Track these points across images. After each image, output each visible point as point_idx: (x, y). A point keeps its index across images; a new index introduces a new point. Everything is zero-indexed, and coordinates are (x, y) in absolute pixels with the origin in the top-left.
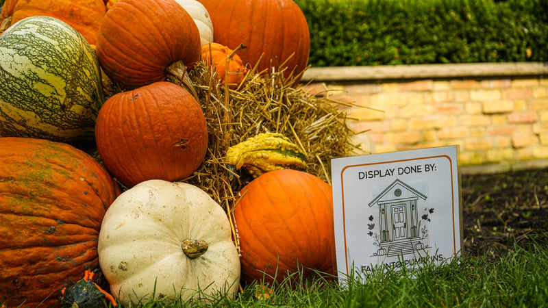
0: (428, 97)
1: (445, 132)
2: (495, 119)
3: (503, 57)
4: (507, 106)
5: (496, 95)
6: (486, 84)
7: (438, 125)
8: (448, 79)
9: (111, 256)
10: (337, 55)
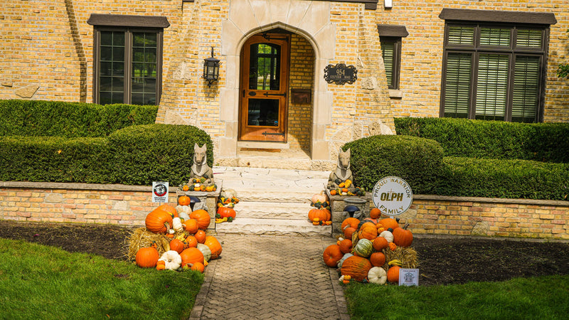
0: (516, 211)
1: (521, 224)
2: (545, 222)
3: (552, 197)
4: (551, 217)
5: (548, 212)
6: (543, 207)
7: (518, 221)
8: (526, 204)
9: (369, 276)
10: (479, 193)
